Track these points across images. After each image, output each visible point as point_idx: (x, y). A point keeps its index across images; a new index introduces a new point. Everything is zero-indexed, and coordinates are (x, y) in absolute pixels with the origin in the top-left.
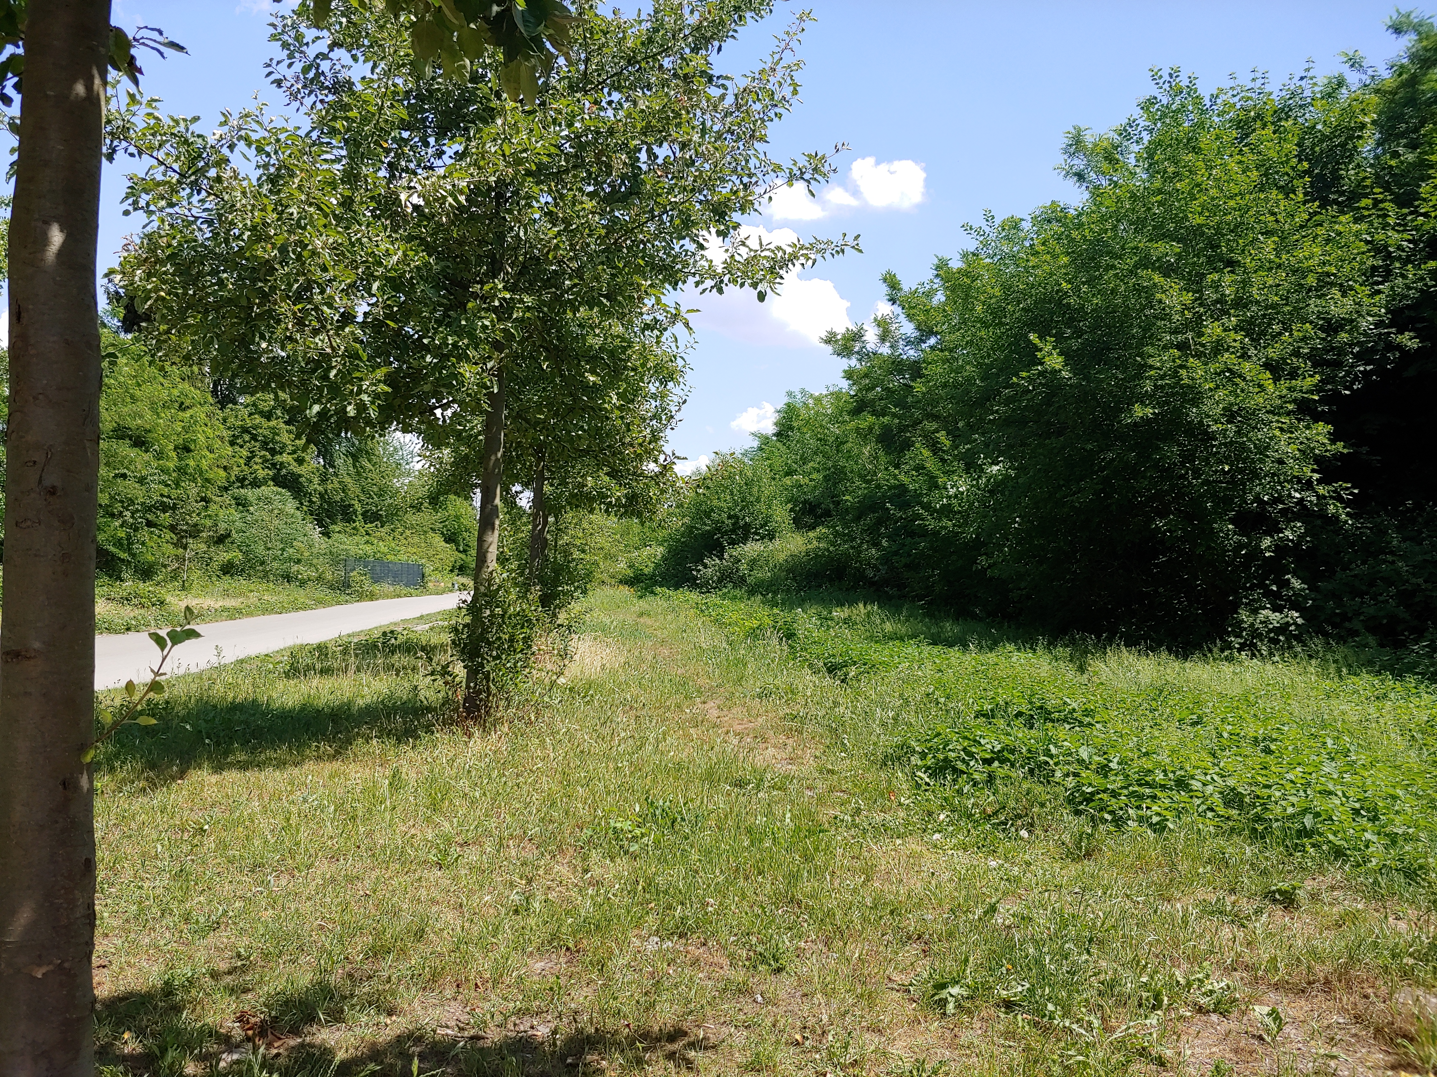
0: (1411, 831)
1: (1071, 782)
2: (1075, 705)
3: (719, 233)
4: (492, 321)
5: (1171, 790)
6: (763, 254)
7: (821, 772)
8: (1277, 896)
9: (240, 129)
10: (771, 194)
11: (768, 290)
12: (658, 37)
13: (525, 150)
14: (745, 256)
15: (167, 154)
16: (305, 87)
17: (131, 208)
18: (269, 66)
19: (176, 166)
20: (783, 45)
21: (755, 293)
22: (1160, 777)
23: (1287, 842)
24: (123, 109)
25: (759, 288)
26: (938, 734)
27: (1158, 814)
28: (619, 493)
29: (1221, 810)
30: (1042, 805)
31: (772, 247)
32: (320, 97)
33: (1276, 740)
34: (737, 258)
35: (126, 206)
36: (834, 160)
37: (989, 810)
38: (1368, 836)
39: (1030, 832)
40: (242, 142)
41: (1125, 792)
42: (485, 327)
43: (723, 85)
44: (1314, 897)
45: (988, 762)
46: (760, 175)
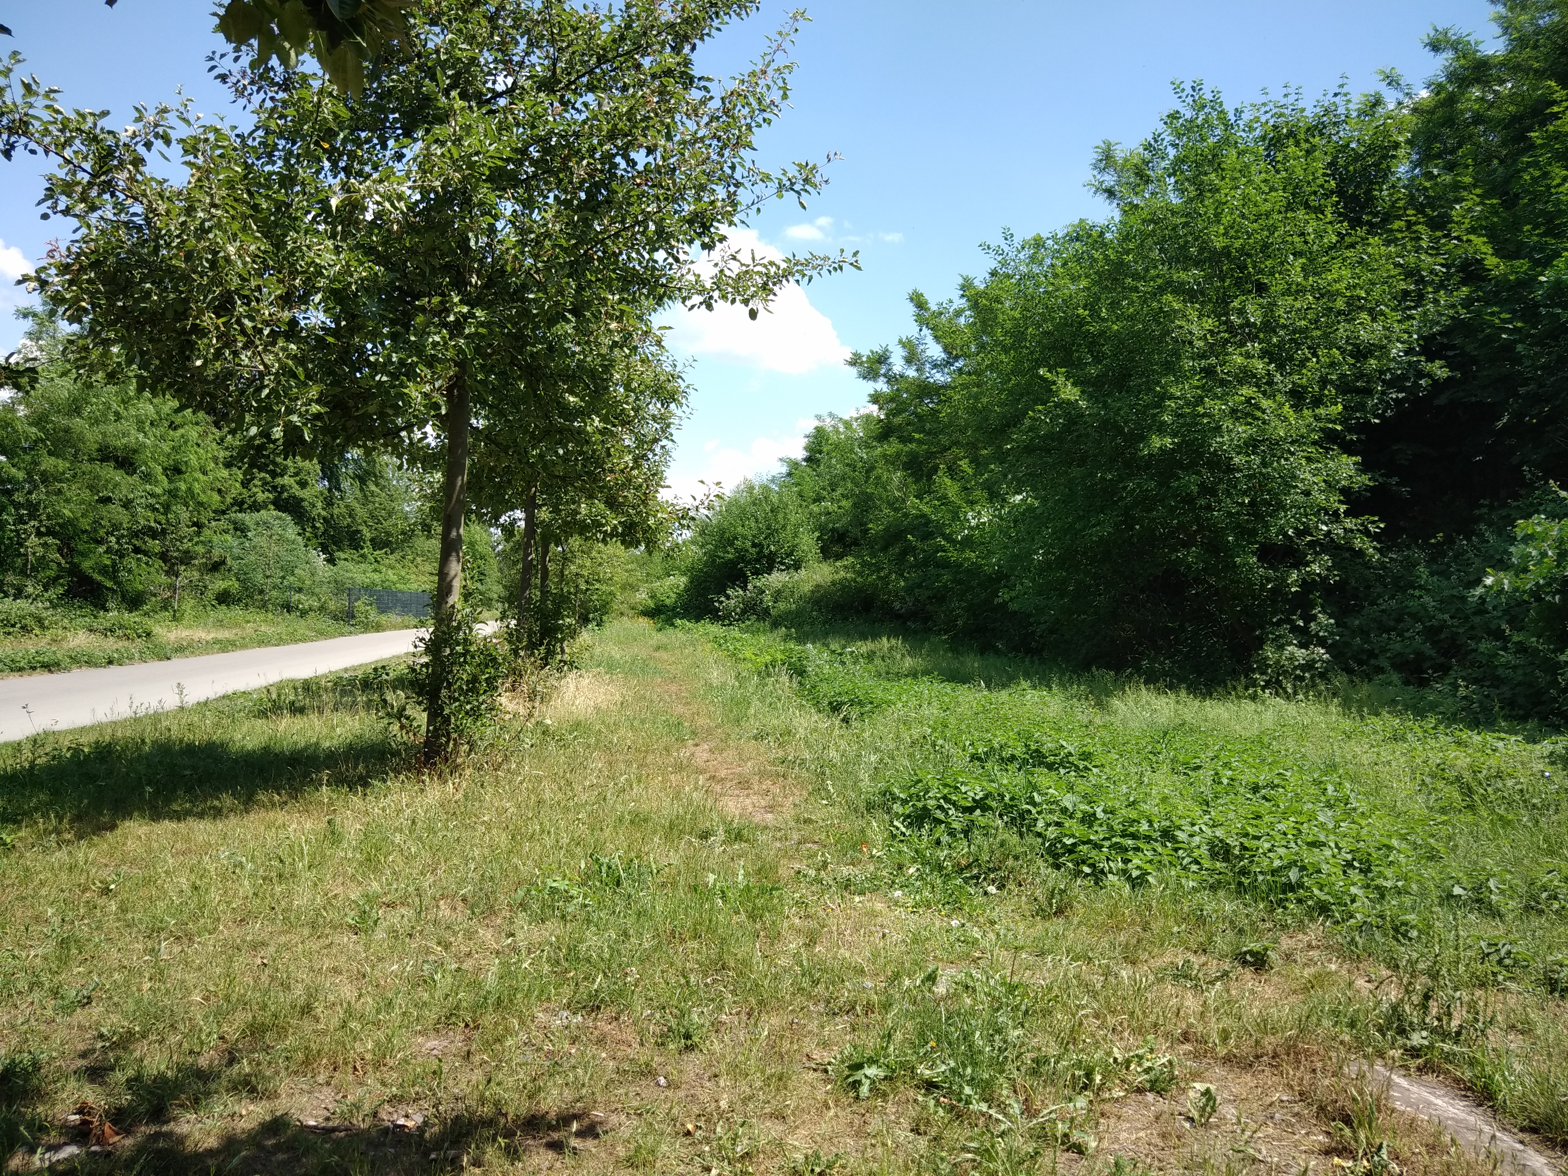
0: (1400, 884)
1: (1052, 833)
2: (1071, 749)
3: (704, 246)
4: (443, 338)
5: (1156, 841)
6: (756, 269)
7: (797, 821)
8: (1248, 957)
9: (156, 125)
10: (759, 205)
11: (760, 307)
12: (630, 34)
13: (477, 153)
14: (736, 271)
15: (75, 152)
16: (252, 83)
17: (49, 212)
18: (212, 59)
19: (87, 166)
20: (774, 45)
21: (747, 310)
22: (1144, 827)
23: (1271, 898)
24: (19, 101)
25: (751, 306)
26: (920, 781)
27: (1138, 868)
28: (613, 521)
29: (1206, 863)
30: (1016, 858)
31: (765, 261)
32: (270, 94)
33: (1278, 786)
34: (727, 273)
35: (44, 208)
36: (824, 171)
37: (964, 862)
38: (1354, 890)
39: (1001, 887)
40: (160, 141)
41: (1107, 843)
42: (435, 344)
43: (706, 88)
44: (1288, 957)
45: (970, 810)
46: (748, 185)
